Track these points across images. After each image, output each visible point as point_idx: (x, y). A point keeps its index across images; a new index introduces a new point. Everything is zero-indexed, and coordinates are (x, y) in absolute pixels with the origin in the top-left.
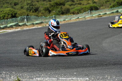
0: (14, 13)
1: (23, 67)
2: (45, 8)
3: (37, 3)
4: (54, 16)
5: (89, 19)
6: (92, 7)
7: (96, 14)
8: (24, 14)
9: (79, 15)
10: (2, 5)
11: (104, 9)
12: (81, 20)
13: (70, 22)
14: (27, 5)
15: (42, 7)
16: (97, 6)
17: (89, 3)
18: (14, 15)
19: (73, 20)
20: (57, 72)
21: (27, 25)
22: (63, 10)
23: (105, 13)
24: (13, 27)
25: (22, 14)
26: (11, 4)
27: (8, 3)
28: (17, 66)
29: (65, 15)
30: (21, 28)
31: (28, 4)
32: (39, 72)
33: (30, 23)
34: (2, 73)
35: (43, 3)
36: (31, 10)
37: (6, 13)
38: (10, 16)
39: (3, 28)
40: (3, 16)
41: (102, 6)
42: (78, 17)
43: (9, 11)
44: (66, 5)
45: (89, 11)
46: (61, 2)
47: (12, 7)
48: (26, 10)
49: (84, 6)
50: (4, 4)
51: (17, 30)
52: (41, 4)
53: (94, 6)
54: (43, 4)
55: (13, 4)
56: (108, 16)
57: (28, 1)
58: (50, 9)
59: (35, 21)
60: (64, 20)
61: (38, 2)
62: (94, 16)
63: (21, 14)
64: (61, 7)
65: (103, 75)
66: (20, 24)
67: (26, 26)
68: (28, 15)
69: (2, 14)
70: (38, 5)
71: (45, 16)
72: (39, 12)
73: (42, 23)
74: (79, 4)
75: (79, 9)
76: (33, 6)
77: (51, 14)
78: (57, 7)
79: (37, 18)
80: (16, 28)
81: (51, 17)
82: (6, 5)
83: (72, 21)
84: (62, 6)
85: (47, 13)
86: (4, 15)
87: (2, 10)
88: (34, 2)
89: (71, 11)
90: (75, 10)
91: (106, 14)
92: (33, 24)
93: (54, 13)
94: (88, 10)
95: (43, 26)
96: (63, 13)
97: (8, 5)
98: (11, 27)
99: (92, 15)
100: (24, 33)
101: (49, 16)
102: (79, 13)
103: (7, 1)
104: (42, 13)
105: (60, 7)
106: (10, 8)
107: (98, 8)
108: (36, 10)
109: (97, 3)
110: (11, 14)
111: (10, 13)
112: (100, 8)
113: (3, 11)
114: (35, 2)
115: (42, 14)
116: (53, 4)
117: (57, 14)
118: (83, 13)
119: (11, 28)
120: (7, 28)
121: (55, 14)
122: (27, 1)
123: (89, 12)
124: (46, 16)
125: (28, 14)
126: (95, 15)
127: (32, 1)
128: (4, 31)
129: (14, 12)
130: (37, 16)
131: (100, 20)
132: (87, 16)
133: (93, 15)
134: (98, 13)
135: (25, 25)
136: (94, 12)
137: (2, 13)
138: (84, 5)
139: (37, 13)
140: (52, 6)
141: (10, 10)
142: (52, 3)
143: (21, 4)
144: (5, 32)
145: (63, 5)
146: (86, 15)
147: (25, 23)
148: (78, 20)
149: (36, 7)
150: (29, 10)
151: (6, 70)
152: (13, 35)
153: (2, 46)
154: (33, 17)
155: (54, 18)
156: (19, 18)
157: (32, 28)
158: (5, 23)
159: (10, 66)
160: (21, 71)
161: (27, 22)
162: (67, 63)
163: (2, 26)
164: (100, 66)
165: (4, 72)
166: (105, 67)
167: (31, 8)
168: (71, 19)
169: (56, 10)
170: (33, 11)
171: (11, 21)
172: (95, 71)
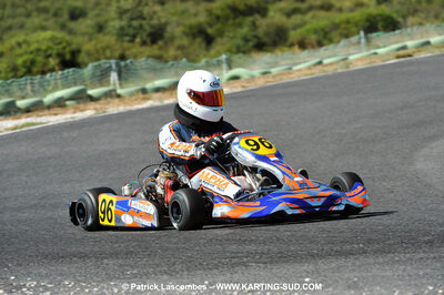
0: (67, 50)
1: (106, 261)
2: (191, 27)
3: (158, 8)
4: (224, 57)
5: (360, 65)
6: (375, 17)
7: (390, 44)
8: (108, 53)
9: (322, 49)
10: (23, 19)
11: (421, 24)
12: (330, 70)
13: (286, 79)
14: (120, 18)
15: (178, 25)
16: (395, 16)
17: (361, 5)
19: (299, 70)
20: (236, 277)
21: (119, 96)
22: (261, 32)
23: (425, 40)
24: (64, 106)
25: (101, 52)
26: (56, 15)
27: (45, 10)
28: (83, 257)
29: (271, 51)
30: (98, 106)
31: (122, 13)
32: (165, 277)
33: (132, 89)
34: (24, 285)
35: (181, 7)
36: (134, 36)
37: (38, 50)
38: (53, 62)
39: (28, 110)
40: (28, 64)
41: (415, 12)
42: (317, 60)
43: (50, 44)
44: (271, 13)
45: (362, 33)
46: (253, 1)
47: (63, 27)
48: (115, 37)
49: (344, 16)
50: (28, 15)
51: (79, 116)
52: (173, 14)
53: (380, 15)
54: (183, 12)
55: (66, 16)
56: (437, 52)
57: (122, 3)
58: (210, 31)
60: (265, 73)
61: (162, 3)
62: (382, 55)
63: (97, 51)
64: (254, 24)
65: (416, 285)
66: (90, 92)
67: (117, 100)
69: (21, 55)
70: (161, 14)
71: (190, 60)
72: (166, 43)
74: (322, 8)
75: (323, 29)
76: (144, 19)
77: (213, 52)
78: (238, 21)
79: (159, 65)
80: (76, 110)
82: (36, 20)
83: (294, 77)
84: (257, 16)
85: (197, 45)
86: (31, 56)
87: (21, 40)
89: (294, 35)
90: (308, 31)
91: (428, 43)
92: (144, 91)
93: (228, 45)
94: (358, 33)
96: (260, 46)
97: (46, 20)
98: (60, 104)
99: (373, 51)
100: (107, 125)
101: (205, 56)
102: (325, 42)
103: (42, 4)
104: (181, 48)
105: (250, 19)
106: (54, 30)
107: (399, 22)
108: (156, 36)
110: (60, 55)
111: (55, 52)
112: (405, 22)
114: (150, 4)
115: (179, 52)
116: (219, 12)
117: (239, 50)
118: (339, 42)
119: (59, 110)
120: (43, 109)
121: (229, 51)
123: (363, 41)
124: (193, 59)
125: (124, 50)
126: (386, 47)
127: (140, 3)
128: (30, 120)
129: (69, 44)
130: (159, 58)
132: (356, 55)
133: (380, 51)
135: (111, 95)
136: (380, 37)
137: (22, 51)
138: (340, 10)
139: (160, 48)
140: (218, 18)
141: (52, 39)
142: (217, 6)
143: (98, 15)
144: (33, 124)
145: (259, 12)
147: (111, 88)
148: (317, 72)
149: (155, 22)
150: (127, 35)
151: (40, 275)
152: (65, 134)
153: (24, 179)
154: (142, 62)
155: (225, 66)
156: (88, 70)
157: (140, 107)
158: (33, 91)
159: (53, 258)
160: (97, 274)
161: (120, 84)
162: (278, 239)
163: (21, 103)
164: (406, 248)
165: (33, 280)
166: (424, 252)
167: (135, 28)
168: (290, 69)
169: (231, 34)
170: (145, 38)
171: (59, 82)
172: (387, 267)
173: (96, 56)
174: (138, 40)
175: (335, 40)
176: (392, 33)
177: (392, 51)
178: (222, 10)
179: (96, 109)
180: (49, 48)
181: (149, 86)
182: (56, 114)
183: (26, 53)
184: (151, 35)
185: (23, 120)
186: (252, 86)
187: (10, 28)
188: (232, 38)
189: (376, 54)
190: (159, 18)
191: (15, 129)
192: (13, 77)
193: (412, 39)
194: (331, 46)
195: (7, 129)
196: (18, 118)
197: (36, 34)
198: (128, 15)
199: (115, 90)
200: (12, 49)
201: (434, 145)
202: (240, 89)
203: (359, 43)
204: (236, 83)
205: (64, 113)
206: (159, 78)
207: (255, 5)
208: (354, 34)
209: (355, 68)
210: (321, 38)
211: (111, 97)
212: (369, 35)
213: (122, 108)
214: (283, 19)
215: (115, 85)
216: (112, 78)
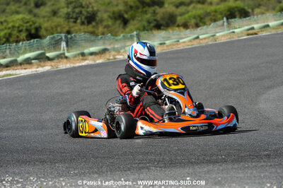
0: (33, 27)
1: (57, 165)
2: (114, 13)
4: (135, 33)
5: (224, 40)
6: (233, 8)
7: (243, 26)
8: (59, 29)
9: (199, 29)
10: (4, 6)
11: (263, 13)
12: (204, 43)
13: (175, 48)
14: (68, 7)
15: (106, 11)
16: (246, 8)
19: (184, 42)
20: (142, 176)
21: (66, 58)
22: (158, 17)
23: (266, 24)
24: (31, 63)
25: (54, 29)
26: (25, 4)
27: (19, 1)
28: (43, 162)
29: (163, 29)
30: (53, 64)
31: (68, 3)
32: (96, 175)
33: (75, 53)
34: (4, 180)
36: (76, 19)
37: (13, 27)
38: (23, 35)
39: (7, 66)
40: (7, 36)
41: (259, 6)
42: (196, 36)
43: (21, 23)
44: (166, 5)
45: (225, 19)
47: (30, 12)
48: (64, 19)
49: (213, 8)
50: (8, 4)
51: (41, 70)
52: (102, 5)
53: (237, 7)
54: (109, 4)
55: (32, 5)
56: (274, 32)
58: (126, 16)
60: (161, 44)
62: (238, 34)
63: (52, 28)
64: (154, 12)
65: (259, 183)
66: (48, 55)
67: (65, 60)
68: (69, 32)
69: (2, 30)
70: (95, 5)
71: (112, 35)
72: (97, 23)
73: (104, 51)
74: (199, 2)
75: (199, 16)
76: (83, 7)
77: (127, 30)
78: (144, 9)
79: (93, 38)
80: (39, 66)
81: (129, 35)
82: (13, 7)
83: (181, 47)
84: (157, 7)
85: (117, 25)
86: (9, 31)
87: (3, 20)
89: (180, 20)
90: (190, 17)
91: (268, 26)
92: (83, 54)
93: (136, 26)
94: (223, 19)
95: (109, 59)
96: (158, 27)
97: (19, 7)
98: (28, 62)
99: (232, 31)
100: (59, 76)
101: (122, 32)
102: (201, 24)
104: (107, 27)
105: (151, 10)
106: (24, 14)
107: (248, 12)
108: (91, 19)
110: (27, 30)
111: (24, 28)
112: (253, 11)
115: (106, 30)
116: (132, 4)
117: (144, 29)
118: (210, 24)
119: (27, 66)
120: (17, 65)
121: (138, 29)
123: (225, 24)
124: (115, 34)
125: (70, 27)
126: (240, 28)
128: (8, 72)
129: (34, 23)
130: (93, 33)
131: (252, 43)
132: (220, 33)
133: (236, 30)
134: (247, 25)
135: (61, 57)
136: (236, 22)
137: (3, 27)
138: (211, 4)
139: (94, 27)
140: (131, 7)
141: (22, 19)
143: (53, 5)
144: (11, 75)
145: (158, 5)
146: (218, 31)
147: (62, 52)
148: (196, 43)
149: (90, 9)
150: (72, 18)
151: (14, 173)
152: (31, 82)
153: (4, 110)
154: (82, 35)
155: (135, 39)
156: (47, 40)
157: (80, 64)
158: (10, 53)
159: (23, 162)
160: (51, 173)
162: (169, 152)
163: (2, 61)
164: (253, 159)
165: (9, 176)
166: (264, 162)
167: (77, 13)
168: (178, 41)
169: (140, 19)
170: (83, 20)
171: (27, 48)
172: (240, 171)
173: (51, 31)
174: (79, 21)
175: (208, 23)
176: (244, 19)
177: (244, 30)
178: (134, 2)
179: (51, 66)
180: (20, 25)
181: (86, 51)
182: (25, 69)
183: (6, 28)
184: (87, 18)
185: (4, 72)
188: (140, 21)
189: (234, 32)
190: (93, 7)
193: (258, 23)
194: (205, 26)
197: (13, 16)
198: (73, 5)
199: (64, 54)
201: (271, 92)
203: (223, 25)
205: (31, 68)
206: (92, 46)
208: (219, 20)
209: (220, 41)
210: (198, 21)
211: (62, 58)
212: (230, 20)
213: (69, 66)
214: (174, 9)
215: (64, 50)
216: (62, 46)
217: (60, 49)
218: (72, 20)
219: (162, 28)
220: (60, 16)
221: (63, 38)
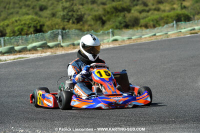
0: (39, 24)
1: (55, 122)
2: (95, 16)
3: (81, 7)
4: (111, 30)
5: (173, 37)
6: (180, 15)
7: (187, 28)
8: (57, 27)
9: (156, 29)
10: (18, 9)
12: (159, 39)
13: (139, 42)
14: (63, 11)
15: (89, 15)
16: (189, 14)
17: (174, 9)
18: (38, 27)
19: (145, 38)
21: (62, 46)
22: (127, 20)
24: (37, 50)
25: (54, 26)
26: (33, 8)
27: (28, 6)
28: (45, 120)
29: (131, 29)
30: (52, 51)
31: (64, 9)
34: (18, 132)
35: (90, 6)
36: (69, 19)
37: (25, 24)
38: (32, 30)
39: (20, 51)
40: (20, 30)
41: (198, 13)
42: (153, 34)
43: (31, 21)
44: (132, 11)
45: (175, 22)
46: (124, 6)
47: (36, 14)
48: (60, 19)
49: (166, 14)
50: (21, 8)
51: (44, 55)
52: (87, 10)
53: (183, 14)
54: (91, 9)
55: (38, 9)
57: (64, 4)
58: (104, 18)
59: (76, 40)
60: (129, 39)
61: (82, 5)
62: (184, 33)
63: (52, 26)
64: (124, 16)
66: (49, 44)
67: (61, 48)
68: (64, 29)
69: (17, 26)
70: (82, 10)
71: (94, 31)
72: (84, 23)
74: (155, 10)
75: (156, 20)
76: (74, 12)
77: (105, 28)
78: (117, 14)
79: (81, 33)
80: (42, 52)
81: (106, 32)
82: (24, 10)
83: (143, 41)
84: (126, 12)
85: (98, 25)
86: (22, 27)
87: (17, 19)
88: (76, 5)
89: (142, 22)
90: (149, 20)
92: (74, 45)
93: (111, 26)
94: (173, 21)
96: (127, 26)
97: (29, 10)
98: (34, 49)
99: (179, 30)
100: (56, 60)
101: (101, 30)
102: (157, 25)
103: (27, 3)
104: (90, 25)
105: (122, 14)
106: (32, 15)
107: (190, 18)
108: (79, 19)
109: (189, 9)
110: (35, 27)
111: (32, 25)
112: (194, 18)
113: (19, 20)
114: (78, 5)
115: (90, 27)
116: (109, 10)
117: (117, 28)
118: (164, 26)
119: (35, 52)
120: (27, 51)
121: (112, 28)
122: (62, 3)
123: (175, 25)
125: (64, 26)
126: (185, 29)
127: (73, 4)
128: (21, 56)
129: (39, 22)
130: (80, 30)
131: (194, 39)
132: (171, 32)
133: (183, 30)
134: (190, 27)
136: (182, 24)
137: (17, 24)
138: (164, 11)
139: (81, 25)
140: (108, 12)
141: (32, 19)
142: (108, 7)
143: (53, 9)
144: (22, 58)
147: (58, 42)
148: (154, 39)
149: (79, 13)
151: (25, 127)
152: (37, 63)
153: (18, 83)
154: (73, 31)
155: (111, 34)
156: (48, 34)
157: (72, 52)
158: (22, 43)
159: (31, 119)
160: (51, 128)
161: (63, 41)
162: (135, 115)
163: (17, 48)
164: (194, 121)
165: (22, 129)
167: (70, 16)
168: (141, 37)
169: (114, 20)
170: (74, 20)
171: (34, 39)
172: (185, 130)
173: (51, 28)
174: (71, 21)
175: (162, 25)
176: (188, 22)
177: (188, 31)
178: (110, 9)
179: (52, 52)
180: (30, 23)
181: (76, 42)
182: (33, 54)
183: (19, 25)
184: (76, 19)
185: (18, 56)
186: (123, 44)
187: (12, 13)
188: (114, 22)
189: (181, 32)
190: (81, 12)
191: (14, 59)
192: (13, 36)
193: (197, 26)
194: (160, 27)
195: (10, 60)
196: (16, 55)
197: (25, 16)
199: (60, 44)
200: (13, 23)
202: (118, 46)
203: (173, 26)
204: (116, 42)
205: (37, 53)
207: (126, 7)
208: (170, 23)
209: (171, 38)
210: (155, 23)
211: (59, 47)
212: (178, 23)
213: (63, 52)
214: (138, 14)
215: (60, 41)
216: (59, 38)
217: (57, 41)
218: (66, 20)
219: (129, 27)
220: (58, 17)
221: (60, 33)
